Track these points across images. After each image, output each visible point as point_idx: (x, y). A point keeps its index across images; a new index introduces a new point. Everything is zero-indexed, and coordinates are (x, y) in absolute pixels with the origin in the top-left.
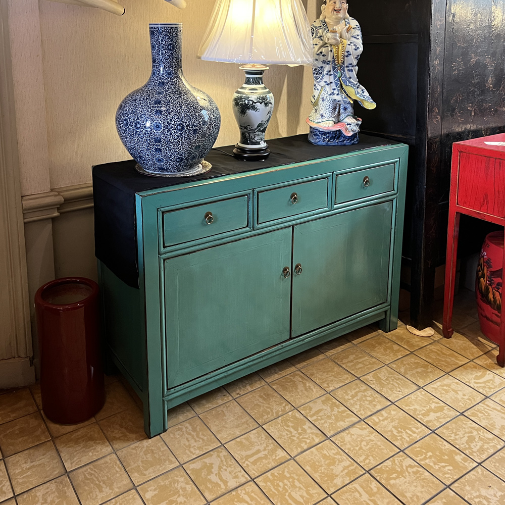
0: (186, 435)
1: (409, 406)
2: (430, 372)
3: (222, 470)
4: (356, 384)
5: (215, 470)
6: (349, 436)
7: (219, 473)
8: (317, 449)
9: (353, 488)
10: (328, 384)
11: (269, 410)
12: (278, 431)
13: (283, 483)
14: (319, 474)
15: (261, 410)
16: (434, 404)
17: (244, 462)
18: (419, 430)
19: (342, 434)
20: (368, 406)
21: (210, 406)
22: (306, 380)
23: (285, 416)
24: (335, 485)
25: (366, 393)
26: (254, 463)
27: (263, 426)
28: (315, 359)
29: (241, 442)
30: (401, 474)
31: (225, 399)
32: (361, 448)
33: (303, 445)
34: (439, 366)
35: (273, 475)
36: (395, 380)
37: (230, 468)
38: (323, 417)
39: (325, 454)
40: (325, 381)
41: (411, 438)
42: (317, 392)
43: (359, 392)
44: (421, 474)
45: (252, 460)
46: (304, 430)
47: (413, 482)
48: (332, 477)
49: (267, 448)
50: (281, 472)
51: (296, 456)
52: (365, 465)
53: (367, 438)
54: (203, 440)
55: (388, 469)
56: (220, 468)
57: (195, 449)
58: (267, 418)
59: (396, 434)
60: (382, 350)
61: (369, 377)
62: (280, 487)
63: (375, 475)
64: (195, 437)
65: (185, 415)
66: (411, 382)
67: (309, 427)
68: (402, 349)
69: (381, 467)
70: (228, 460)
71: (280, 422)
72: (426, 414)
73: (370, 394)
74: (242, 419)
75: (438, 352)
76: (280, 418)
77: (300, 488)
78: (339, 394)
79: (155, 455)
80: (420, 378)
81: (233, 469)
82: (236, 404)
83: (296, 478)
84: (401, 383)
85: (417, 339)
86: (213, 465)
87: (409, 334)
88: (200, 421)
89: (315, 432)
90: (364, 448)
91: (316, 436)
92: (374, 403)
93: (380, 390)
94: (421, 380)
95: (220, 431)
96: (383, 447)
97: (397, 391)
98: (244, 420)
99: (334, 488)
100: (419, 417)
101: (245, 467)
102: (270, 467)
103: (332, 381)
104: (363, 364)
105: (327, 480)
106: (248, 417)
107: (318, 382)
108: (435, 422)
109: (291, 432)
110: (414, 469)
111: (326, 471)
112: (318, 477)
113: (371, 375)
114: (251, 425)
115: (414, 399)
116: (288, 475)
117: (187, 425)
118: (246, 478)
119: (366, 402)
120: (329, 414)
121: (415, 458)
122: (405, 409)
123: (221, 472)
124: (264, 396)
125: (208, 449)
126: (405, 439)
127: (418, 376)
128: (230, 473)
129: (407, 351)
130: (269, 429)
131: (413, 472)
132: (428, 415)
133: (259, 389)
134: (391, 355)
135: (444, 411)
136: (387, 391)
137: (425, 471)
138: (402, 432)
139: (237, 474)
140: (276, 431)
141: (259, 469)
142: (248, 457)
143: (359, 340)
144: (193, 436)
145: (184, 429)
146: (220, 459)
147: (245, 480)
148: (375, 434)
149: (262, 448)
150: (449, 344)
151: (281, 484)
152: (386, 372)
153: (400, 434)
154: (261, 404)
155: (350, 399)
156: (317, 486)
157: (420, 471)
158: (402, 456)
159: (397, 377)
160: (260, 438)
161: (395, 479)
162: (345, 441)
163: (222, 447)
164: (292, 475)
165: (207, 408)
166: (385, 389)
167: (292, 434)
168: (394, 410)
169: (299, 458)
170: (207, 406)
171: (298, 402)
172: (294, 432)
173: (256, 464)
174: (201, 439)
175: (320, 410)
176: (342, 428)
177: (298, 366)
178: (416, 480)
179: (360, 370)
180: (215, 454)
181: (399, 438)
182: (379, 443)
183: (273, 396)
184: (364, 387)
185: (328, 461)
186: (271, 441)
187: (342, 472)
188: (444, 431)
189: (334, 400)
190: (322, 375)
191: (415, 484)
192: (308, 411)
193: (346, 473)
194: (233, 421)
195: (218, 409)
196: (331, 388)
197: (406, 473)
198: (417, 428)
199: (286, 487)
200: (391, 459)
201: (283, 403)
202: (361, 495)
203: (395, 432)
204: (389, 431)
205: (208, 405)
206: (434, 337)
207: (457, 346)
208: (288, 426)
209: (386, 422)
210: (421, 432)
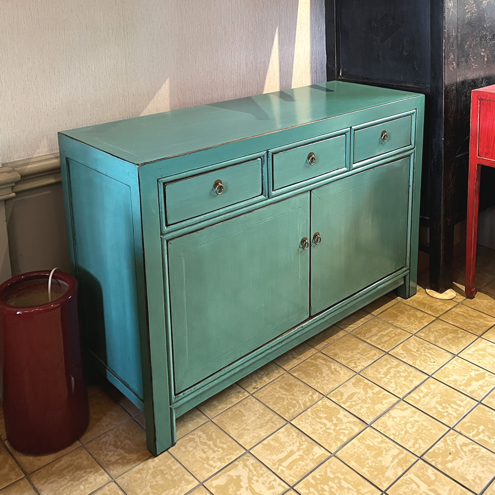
0: (201, 446)
1: (449, 377)
2: (461, 337)
3: (252, 481)
4: (386, 360)
5: (244, 483)
6: (391, 419)
7: (249, 486)
8: (359, 440)
9: (409, 479)
10: (355, 363)
11: (294, 402)
12: (310, 425)
13: (328, 485)
14: (367, 469)
15: (285, 403)
16: (473, 372)
17: (278, 467)
18: (465, 403)
19: (382, 418)
20: (404, 383)
21: (223, 406)
22: (331, 362)
23: (314, 406)
24: (388, 479)
25: (399, 369)
26: (290, 467)
27: (292, 422)
28: (335, 337)
29: (269, 445)
30: (456, 454)
31: (240, 396)
32: (407, 432)
33: (342, 437)
34: (469, 330)
35: (314, 478)
36: (427, 351)
37: (261, 478)
38: (357, 402)
39: (369, 445)
40: (351, 361)
41: (458, 412)
42: (345, 374)
43: (391, 368)
44: (478, 452)
45: (286, 464)
46: (339, 419)
47: (472, 462)
48: (383, 470)
49: (301, 448)
50: (323, 473)
51: (336, 452)
52: (416, 450)
53: (412, 419)
54: (223, 448)
55: (441, 451)
56: (250, 480)
57: (215, 462)
58: (294, 412)
59: (441, 410)
60: (406, 319)
61: (398, 350)
62: (326, 491)
63: (429, 460)
64: (212, 446)
65: (195, 421)
66: (444, 351)
67: (345, 416)
68: (426, 315)
69: (434, 451)
70: (258, 468)
71: (310, 414)
72: (468, 384)
73: (403, 369)
74: (265, 416)
75: (465, 314)
76: (309, 410)
77: (349, 489)
78: (370, 373)
79: (167, 476)
80: (453, 345)
81: (266, 478)
82: (255, 400)
83: (342, 477)
84: (435, 353)
85: (440, 303)
86: (241, 477)
87: (430, 298)
88: (215, 426)
89: (352, 420)
90: (410, 431)
91: (355, 425)
92: (410, 378)
93: (413, 363)
94: (454, 347)
95: (241, 436)
96: (430, 427)
97: (432, 362)
98: (268, 418)
99: (387, 482)
100: (461, 388)
101: (280, 473)
102: (309, 468)
103: (359, 359)
104: (389, 336)
105: (377, 475)
106: (272, 414)
107: (344, 362)
108: (479, 392)
109: (325, 425)
110: (470, 447)
111: (374, 464)
112: (367, 473)
113: (400, 347)
114: (276, 423)
115: (451, 369)
116: (332, 476)
117: (200, 433)
118: (283, 487)
119: (401, 378)
120: (364, 398)
121: (467, 435)
122: (445, 380)
123: (251, 484)
124: (285, 386)
125: (231, 458)
126: (451, 414)
127: (450, 343)
128: (263, 483)
129: (432, 317)
130: (299, 424)
131: (469, 450)
132: (470, 385)
133: (278, 379)
134: (417, 323)
135: (486, 378)
136: (421, 363)
137: (481, 447)
138: (447, 408)
139: (271, 484)
140: (307, 425)
141: (297, 473)
142: (281, 461)
143: (379, 310)
144: (209, 446)
145: (197, 439)
146: (247, 469)
147: (283, 489)
148: (418, 413)
149: (295, 448)
150: (474, 305)
151: (326, 487)
152: (415, 342)
153: (446, 410)
154: (283, 396)
155: (382, 378)
156: (367, 483)
157: (476, 449)
158: (453, 435)
159: (428, 346)
160: (291, 437)
161: (451, 461)
162: (387, 426)
163: (248, 454)
164: (336, 475)
165: (220, 409)
166: (418, 362)
167: (327, 427)
168: (433, 384)
169: (341, 454)
170: (220, 407)
171: (326, 388)
172: (329, 424)
173: (292, 468)
174: (220, 448)
175: (353, 395)
176: (381, 412)
177: (318, 347)
178: (474, 459)
179: (387, 343)
180: (240, 464)
181: (445, 414)
182: (425, 423)
183: (296, 385)
184: (395, 362)
185: (373, 453)
186: (304, 438)
187: (392, 462)
188: (491, 400)
189: (366, 381)
190: (346, 355)
191: (474, 464)
192: (339, 397)
193: (397, 463)
194: (254, 421)
195: (234, 409)
196: (360, 368)
197: (462, 452)
198: (462, 401)
199: (332, 490)
200: (442, 439)
201: (309, 392)
202: (418, 487)
203: (439, 408)
204: (434, 408)
205: (222, 407)
206: (457, 299)
207: (482, 305)
208: (320, 418)
209: (427, 399)
210: (466, 405)
